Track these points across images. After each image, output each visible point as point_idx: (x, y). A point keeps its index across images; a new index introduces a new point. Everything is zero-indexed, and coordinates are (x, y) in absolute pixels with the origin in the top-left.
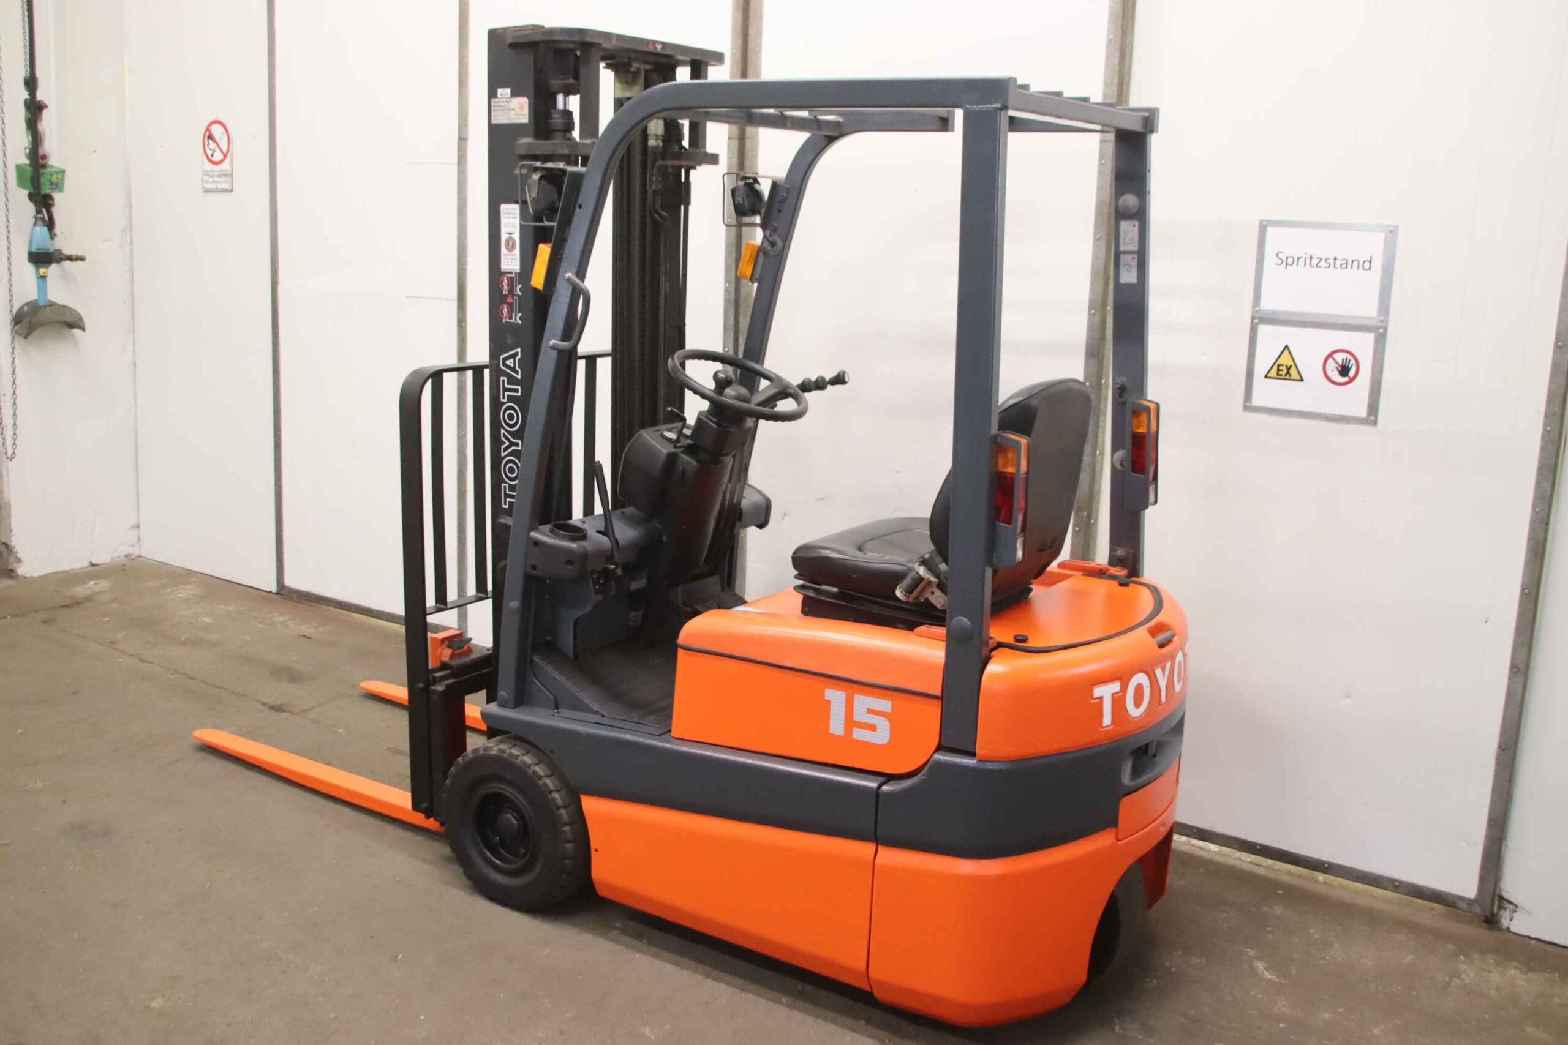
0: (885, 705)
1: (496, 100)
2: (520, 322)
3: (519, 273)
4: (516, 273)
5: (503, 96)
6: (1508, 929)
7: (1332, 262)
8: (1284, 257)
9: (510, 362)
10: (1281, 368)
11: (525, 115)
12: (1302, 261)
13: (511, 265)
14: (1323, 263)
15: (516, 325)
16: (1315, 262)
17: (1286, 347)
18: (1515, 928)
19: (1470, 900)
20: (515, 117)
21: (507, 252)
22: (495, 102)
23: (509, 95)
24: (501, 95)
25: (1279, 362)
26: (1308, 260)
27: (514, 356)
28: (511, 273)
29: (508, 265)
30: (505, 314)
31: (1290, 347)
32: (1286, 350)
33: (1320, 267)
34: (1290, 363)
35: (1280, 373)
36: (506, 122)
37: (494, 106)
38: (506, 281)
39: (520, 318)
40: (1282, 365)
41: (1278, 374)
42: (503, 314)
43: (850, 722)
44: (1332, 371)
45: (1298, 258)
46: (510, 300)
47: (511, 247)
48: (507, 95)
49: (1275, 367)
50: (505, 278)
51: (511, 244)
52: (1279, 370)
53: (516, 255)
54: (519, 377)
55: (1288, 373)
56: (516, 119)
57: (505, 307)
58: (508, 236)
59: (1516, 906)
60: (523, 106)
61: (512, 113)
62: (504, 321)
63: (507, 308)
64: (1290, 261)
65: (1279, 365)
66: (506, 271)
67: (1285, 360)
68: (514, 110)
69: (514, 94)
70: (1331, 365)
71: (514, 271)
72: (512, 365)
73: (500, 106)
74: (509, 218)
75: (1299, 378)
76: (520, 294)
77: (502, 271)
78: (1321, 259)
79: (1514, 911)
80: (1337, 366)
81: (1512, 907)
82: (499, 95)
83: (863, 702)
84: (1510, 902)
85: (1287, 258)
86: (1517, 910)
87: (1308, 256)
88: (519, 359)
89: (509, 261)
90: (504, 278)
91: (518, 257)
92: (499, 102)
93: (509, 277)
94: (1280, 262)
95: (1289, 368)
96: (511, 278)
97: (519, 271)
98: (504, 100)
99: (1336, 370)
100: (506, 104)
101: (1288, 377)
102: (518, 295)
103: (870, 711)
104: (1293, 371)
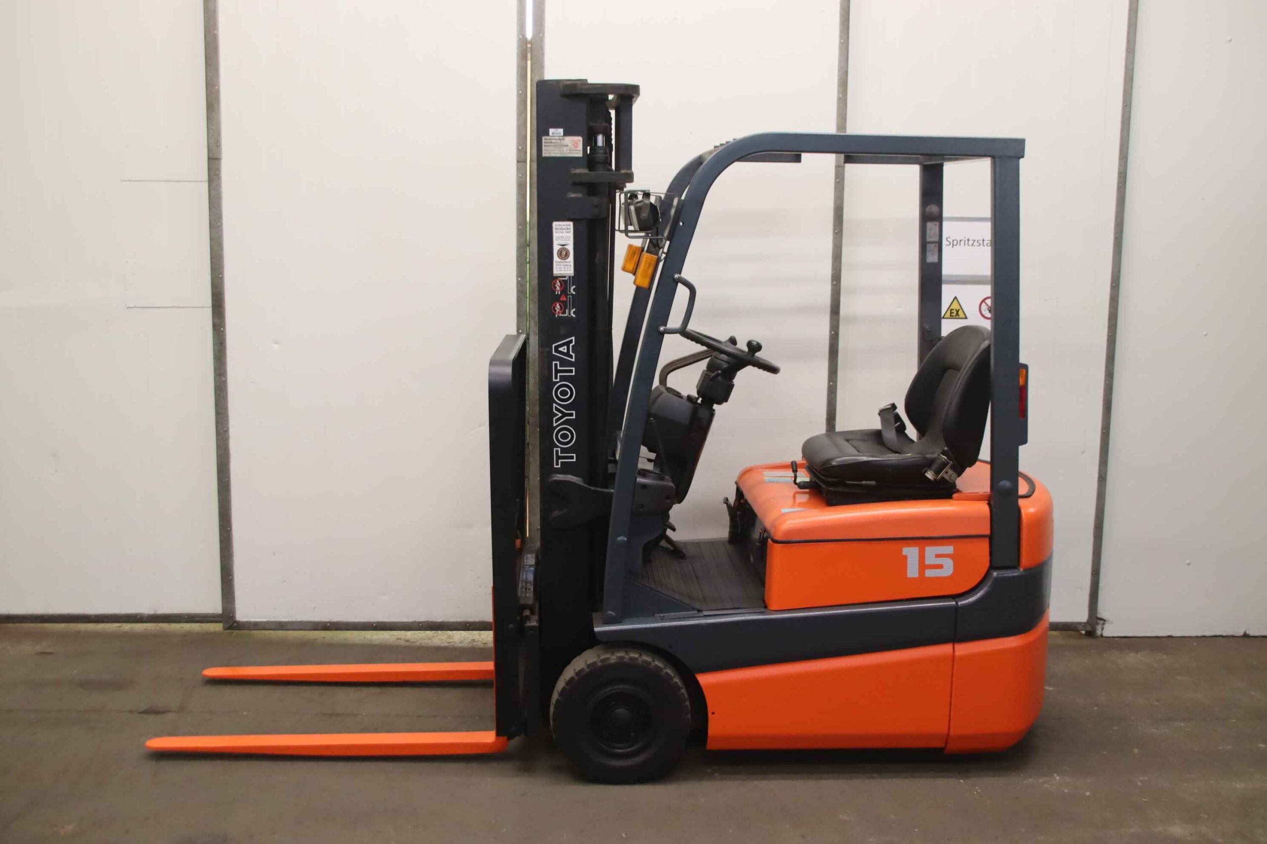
0: (949, 549)
1: (548, 138)
2: (574, 316)
3: (572, 277)
4: (570, 277)
5: (555, 135)
6: (1102, 636)
7: (981, 242)
8: (951, 240)
9: (563, 349)
10: (952, 311)
11: (580, 151)
12: (962, 243)
13: (565, 270)
14: (976, 243)
15: (570, 319)
16: (971, 242)
17: (956, 298)
18: (1106, 633)
19: (1084, 623)
20: (568, 152)
21: (559, 260)
22: (547, 139)
23: (562, 134)
24: (553, 134)
25: (951, 308)
26: (966, 242)
27: (568, 344)
28: (565, 277)
29: (561, 271)
30: (558, 311)
31: (958, 298)
32: (955, 300)
33: (974, 246)
34: (958, 308)
35: (952, 314)
36: (559, 155)
37: (545, 142)
38: (559, 284)
39: (574, 313)
40: (953, 310)
41: (951, 316)
42: (555, 311)
43: (923, 566)
44: (985, 311)
45: (960, 241)
46: (563, 298)
47: (563, 254)
48: (560, 134)
49: (949, 311)
50: (558, 281)
51: (564, 253)
52: (951, 313)
53: (570, 262)
54: (573, 360)
55: (957, 314)
56: (569, 153)
57: (558, 304)
58: (561, 247)
59: (1104, 620)
60: (577, 143)
61: (565, 149)
62: (556, 316)
63: (560, 305)
64: (955, 243)
65: (951, 310)
66: (559, 275)
67: (955, 306)
68: (567, 146)
69: (566, 134)
70: (984, 306)
71: (567, 275)
72: (565, 351)
73: (551, 143)
74: (562, 232)
75: (964, 317)
76: (574, 293)
77: (554, 275)
78: (975, 241)
79: (1104, 624)
80: (987, 307)
81: (1102, 622)
82: (551, 134)
83: (931, 552)
84: (1101, 619)
85: (953, 241)
86: (1106, 623)
87: (966, 239)
88: (572, 346)
89: (562, 266)
90: (556, 281)
91: (572, 264)
92: (550, 139)
93: (563, 280)
94: (949, 243)
95: (957, 311)
96: (565, 282)
97: (573, 275)
98: (557, 138)
99: (987, 310)
100: (558, 141)
101: (957, 317)
102: (572, 294)
103: (938, 556)
104: (960, 313)
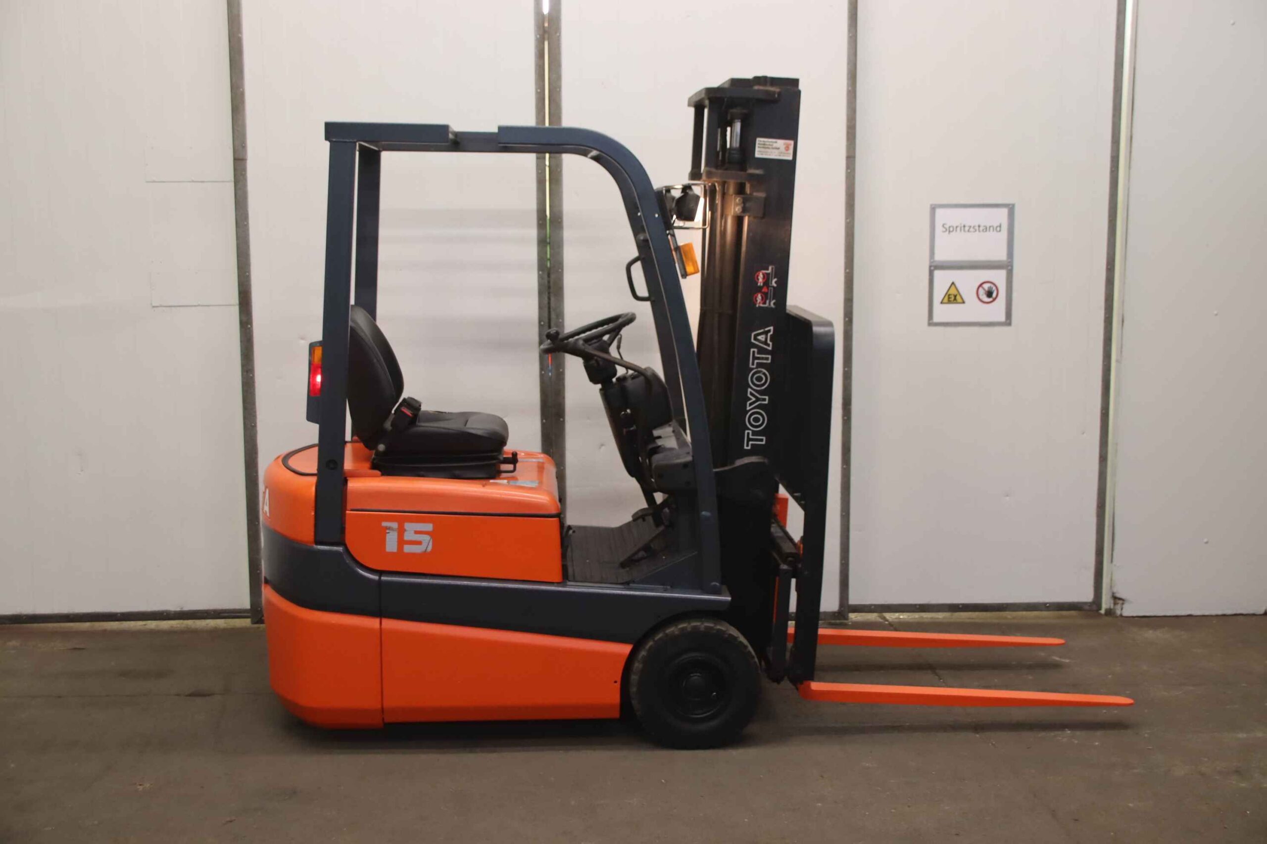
7: (977, 228)
8: (947, 226)
10: (950, 296)
12: (958, 229)
14: (972, 229)
16: (967, 229)
17: (953, 283)
25: (949, 293)
26: (962, 228)
31: (955, 283)
32: (953, 286)
33: (971, 232)
34: (956, 292)
35: (950, 299)
40: (951, 295)
41: (949, 301)
44: (982, 295)
45: (957, 227)
49: (947, 296)
52: (949, 298)
55: (955, 299)
64: (951, 229)
65: (949, 295)
67: (953, 291)
70: (981, 291)
75: (962, 302)
78: (970, 227)
80: (984, 292)
85: (949, 227)
87: (962, 225)
94: (944, 230)
95: (955, 296)
99: (984, 294)
101: (955, 301)
104: (958, 297)
